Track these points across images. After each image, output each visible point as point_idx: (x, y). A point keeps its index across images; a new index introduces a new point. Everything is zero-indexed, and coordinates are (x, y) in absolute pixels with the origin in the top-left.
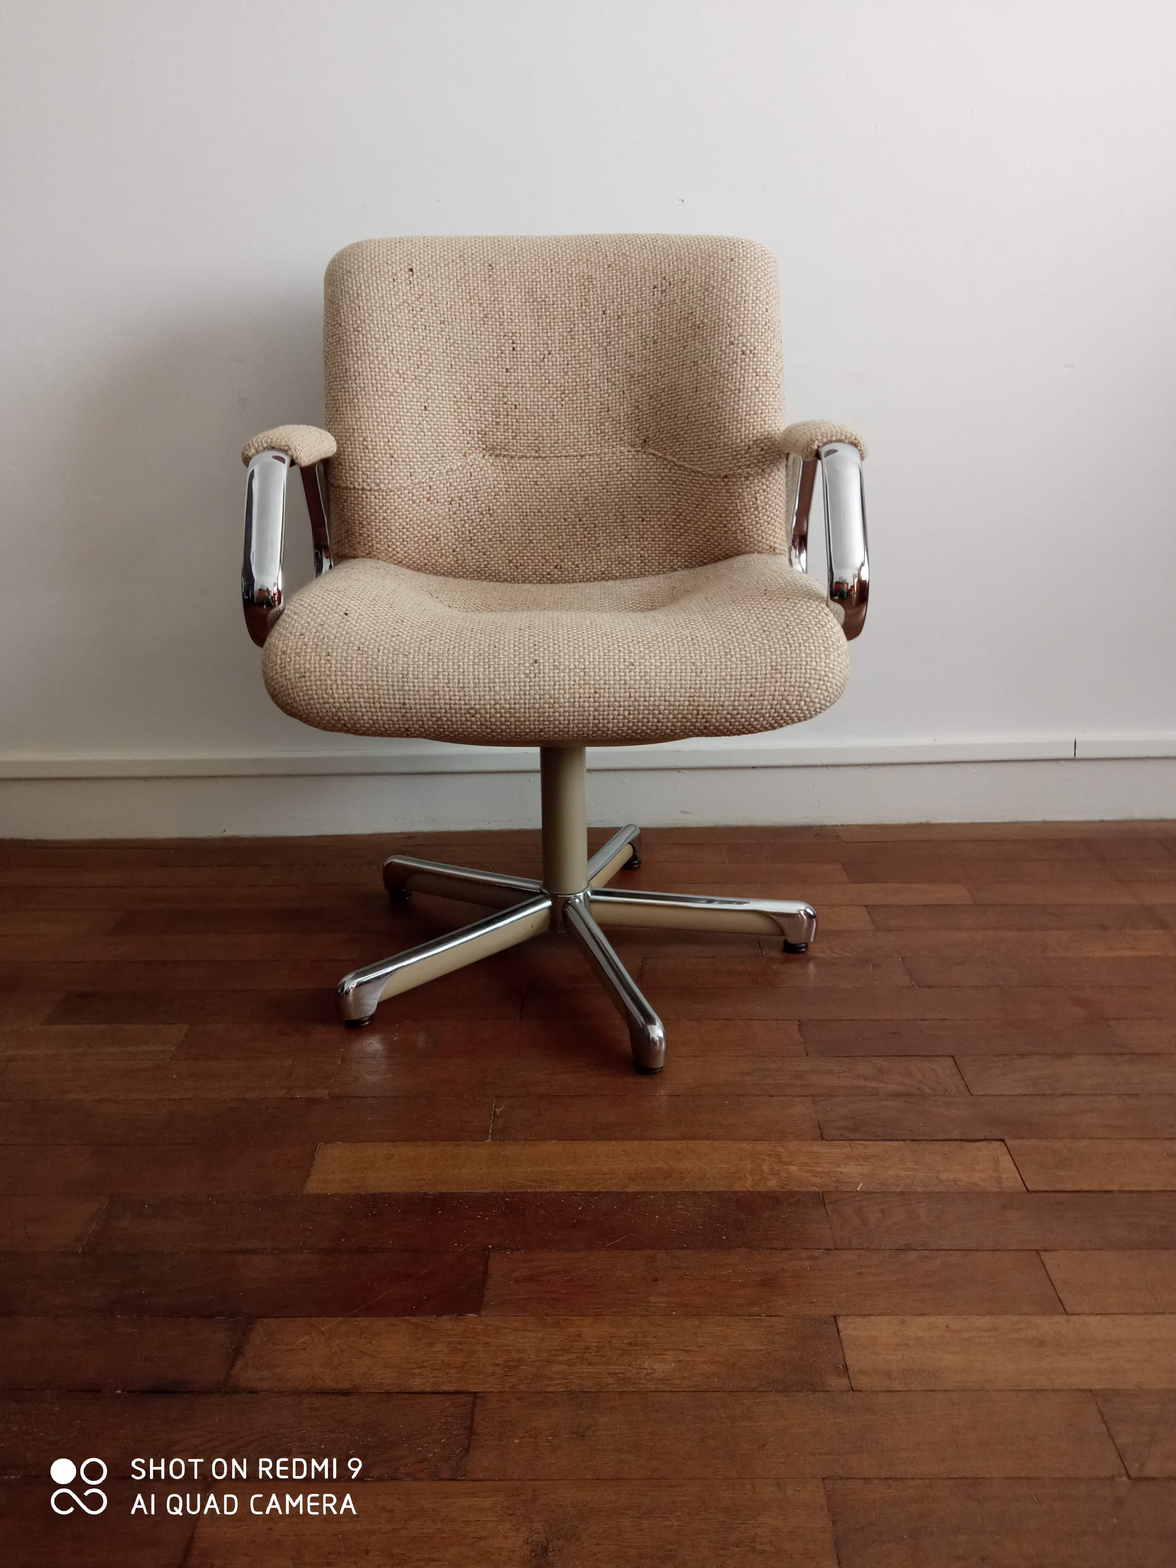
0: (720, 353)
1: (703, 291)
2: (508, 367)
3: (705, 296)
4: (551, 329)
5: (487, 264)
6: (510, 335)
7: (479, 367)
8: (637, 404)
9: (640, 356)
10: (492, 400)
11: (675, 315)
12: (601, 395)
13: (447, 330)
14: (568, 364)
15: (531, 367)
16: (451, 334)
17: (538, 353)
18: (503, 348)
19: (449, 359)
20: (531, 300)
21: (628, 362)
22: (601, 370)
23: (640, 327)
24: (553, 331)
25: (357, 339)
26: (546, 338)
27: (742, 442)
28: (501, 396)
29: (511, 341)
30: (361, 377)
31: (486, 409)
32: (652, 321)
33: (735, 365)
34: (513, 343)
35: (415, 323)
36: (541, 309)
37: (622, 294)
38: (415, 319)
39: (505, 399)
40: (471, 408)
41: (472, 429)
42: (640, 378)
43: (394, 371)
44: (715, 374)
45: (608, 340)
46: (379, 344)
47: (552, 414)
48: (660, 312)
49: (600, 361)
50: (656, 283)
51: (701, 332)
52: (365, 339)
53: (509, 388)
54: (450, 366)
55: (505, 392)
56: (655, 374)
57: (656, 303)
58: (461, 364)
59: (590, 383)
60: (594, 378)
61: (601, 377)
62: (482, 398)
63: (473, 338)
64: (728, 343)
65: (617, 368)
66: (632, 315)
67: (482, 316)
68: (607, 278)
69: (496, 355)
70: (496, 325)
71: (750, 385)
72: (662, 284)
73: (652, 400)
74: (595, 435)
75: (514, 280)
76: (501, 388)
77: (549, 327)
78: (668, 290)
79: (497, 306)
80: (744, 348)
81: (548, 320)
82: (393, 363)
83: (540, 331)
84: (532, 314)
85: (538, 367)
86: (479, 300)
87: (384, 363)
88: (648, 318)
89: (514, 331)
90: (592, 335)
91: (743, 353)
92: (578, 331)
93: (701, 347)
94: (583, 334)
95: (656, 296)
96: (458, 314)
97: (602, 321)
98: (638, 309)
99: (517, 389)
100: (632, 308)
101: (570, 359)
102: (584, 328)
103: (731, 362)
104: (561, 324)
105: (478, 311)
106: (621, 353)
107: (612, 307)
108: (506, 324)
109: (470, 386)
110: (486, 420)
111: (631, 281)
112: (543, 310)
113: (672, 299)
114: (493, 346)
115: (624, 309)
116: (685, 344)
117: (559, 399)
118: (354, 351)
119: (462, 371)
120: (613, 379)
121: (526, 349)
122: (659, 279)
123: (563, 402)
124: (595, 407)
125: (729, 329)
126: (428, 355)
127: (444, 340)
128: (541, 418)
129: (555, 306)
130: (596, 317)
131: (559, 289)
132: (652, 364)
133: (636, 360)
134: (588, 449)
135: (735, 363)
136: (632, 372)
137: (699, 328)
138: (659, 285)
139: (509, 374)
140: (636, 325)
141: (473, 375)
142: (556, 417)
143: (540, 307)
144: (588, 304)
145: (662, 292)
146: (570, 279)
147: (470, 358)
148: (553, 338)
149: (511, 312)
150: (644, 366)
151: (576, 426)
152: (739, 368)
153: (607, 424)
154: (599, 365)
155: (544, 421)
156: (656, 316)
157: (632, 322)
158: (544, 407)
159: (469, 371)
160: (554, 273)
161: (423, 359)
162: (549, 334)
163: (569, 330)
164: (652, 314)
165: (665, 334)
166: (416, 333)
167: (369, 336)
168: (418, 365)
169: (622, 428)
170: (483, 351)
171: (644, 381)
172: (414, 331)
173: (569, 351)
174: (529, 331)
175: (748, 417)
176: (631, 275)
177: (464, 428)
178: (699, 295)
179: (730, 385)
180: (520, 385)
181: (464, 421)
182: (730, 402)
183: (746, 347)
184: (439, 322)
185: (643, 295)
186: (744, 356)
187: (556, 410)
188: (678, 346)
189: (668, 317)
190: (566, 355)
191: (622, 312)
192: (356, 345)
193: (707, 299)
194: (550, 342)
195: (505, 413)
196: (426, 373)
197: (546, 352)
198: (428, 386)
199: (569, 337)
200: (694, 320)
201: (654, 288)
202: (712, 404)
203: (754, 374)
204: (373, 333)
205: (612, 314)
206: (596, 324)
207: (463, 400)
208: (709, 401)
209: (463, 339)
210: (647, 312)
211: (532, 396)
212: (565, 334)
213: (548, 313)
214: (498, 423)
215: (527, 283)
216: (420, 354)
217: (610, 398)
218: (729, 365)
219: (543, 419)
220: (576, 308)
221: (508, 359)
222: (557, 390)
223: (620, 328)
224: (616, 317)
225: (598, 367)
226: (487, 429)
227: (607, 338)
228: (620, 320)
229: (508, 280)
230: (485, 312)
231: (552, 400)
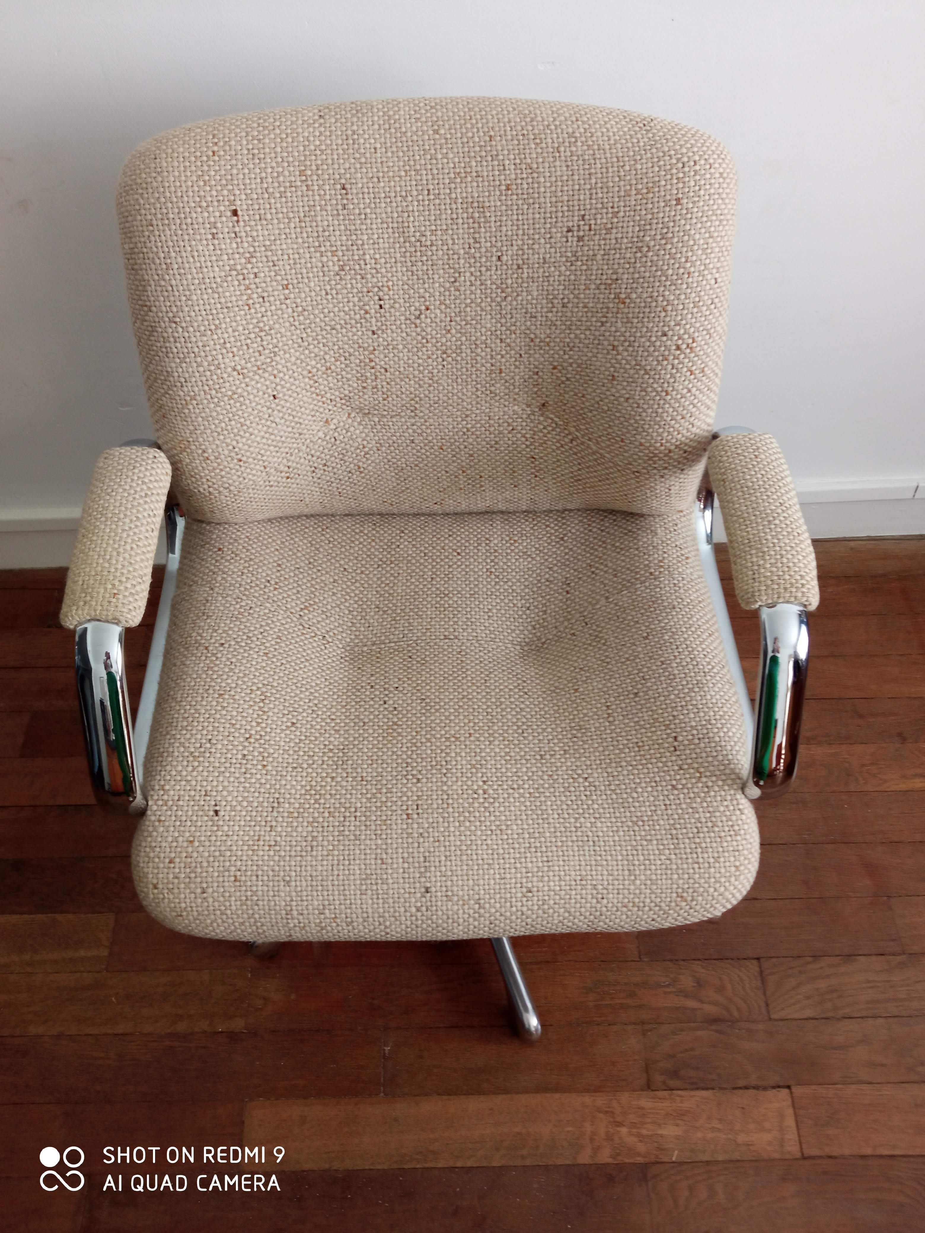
0: (648, 344)
1: (634, 250)
2: (375, 328)
3: (635, 258)
4: (429, 278)
5: (339, 187)
6: (376, 289)
7: (338, 333)
8: (536, 370)
9: (544, 319)
10: (357, 366)
11: (594, 277)
12: (492, 356)
13: (292, 296)
14: (451, 321)
15: (403, 326)
16: (299, 300)
17: (413, 308)
18: (367, 308)
19: (298, 332)
20: (402, 240)
21: (529, 323)
22: (493, 329)
23: (546, 284)
24: (431, 281)
25: (176, 335)
26: (422, 291)
27: (662, 445)
28: (367, 360)
29: (377, 298)
30: (189, 384)
31: (349, 376)
32: (562, 278)
33: (665, 363)
34: (380, 300)
35: (250, 298)
36: (416, 251)
37: (524, 234)
38: (249, 292)
39: (373, 364)
40: (330, 378)
41: (333, 397)
42: (542, 344)
43: (229, 369)
44: (638, 367)
45: (504, 295)
46: (205, 339)
47: (430, 375)
48: (573, 268)
49: (492, 318)
50: (571, 224)
51: (626, 310)
52: (186, 335)
53: (376, 352)
54: (300, 340)
55: (372, 356)
56: (562, 344)
57: (569, 254)
58: (314, 334)
59: (478, 342)
60: (484, 338)
61: (493, 337)
62: (343, 366)
63: (327, 299)
64: (660, 334)
65: (513, 328)
66: (537, 265)
67: (337, 268)
68: (504, 208)
69: (358, 317)
70: (356, 279)
71: (681, 387)
72: (579, 226)
73: (555, 371)
74: (483, 396)
75: (378, 211)
76: (366, 353)
77: (426, 277)
78: (586, 238)
79: (356, 252)
80: (680, 342)
81: (425, 268)
82: (227, 360)
83: (415, 281)
84: (403, 259)
85: (413, 326)
86: (331, 246)
87: (216, 362)
88: (557, 273)
89: (380, 284)
90: (483, 287)
91: (678, 348)
92: (465, 281)
93: (623, 329)
94: (471, 285)
95: (569, 244)
96: (304, 271)
97: (497, 270)
98: (544, 258)
99: (386, 351)
100: (537, 256)
101: (453, 314)
102: (473, 278)
103: (660, 358)
104: (441, 272)
105: (331, 263)
106: (519, 311)
107: (510, 252)
108: (369, 276)
109: (327, 357)
110: (349, 386)
111: (537, 216)
112: (419, 254)
113: (591, 253)
114: (355, 306)
115: (525, 257)
116: (604, 320)
117: (440, 360)
118: (175, 350)
119: (316, 342)
120: (508, 341)
121: (397, 305)
122: (576, 218)
123: (445, 363)
124: (484, 369)
125: (663, 314)
126: (271, 335)
127: (290, 310)
128: (417, 379)
129: (434, 248)
130: (488, 264)
131: (439, 222)
132: (558, 331)
133: (539, 323)
134: (474, 409)
135: (666, 360)
136: (532, 336)
137: (624, 303)
138: (576, 228)
139: (376, 336)
140: (541, 279)
141: (330, 344)
142: (436, 378)
143: (413, 249)
144: (477, 245)
145: (580, 239)
146: (454, 206)
147: (326, 325)
148: (431, 290)
149: (376, 259)
150: (548, 332)
151: (460, 387)
152: (670, 367)
153: (498, 385)
154: (491, 323)
155: (421, 382)
156: (568, 273)
157: (536, 275)
158: (421, 368)
159: (325, 341)
160: (432, 197)
161: (265, 343)
162: (426, 286)
163: (453, 280)
164: (563, 268)
165: (578, 298)
166: (253, 311)
167: (191, 329)
168: (259, 351)
169: (517, 390)
170: (342, 314)
171: (547, 348)
172: (250, 309)
173: (453, 306)
174: (400, 283)
175: (673, 422)
176: (537, 206)
177: (324, 399)
178: (628, 255)
179: (655, 385)
180: (391, 347)
181: (323, 393)
182: (653, 404)
183: (683, 339)
184: (281, 288)
185: (553, 240)
186: (678, 352)
187: (436, 371)
188: (594, 319)
189: (584, 277)
190: (448, 310)
191: (522, 259)
192: (175, 342)
193: (638, 265)
194: (427, 295)
195: (373, 377)
196: (270, 358)
197: (423, 308)
198: (275, 372)
199: (452, 289)
200: (618, 291)
201: (568, 231)
202: (631, 401)
203: (689, 373)
204: (195, 324)
205: (510, 262)
206: (489, 273)
207: (320, 373)
208: (627, 396)
209: (315, 303)
210: (556, 264)
211: (406, 358)
212: (448, 285)
213: (425, 258)
214: (364, 388)
215: (395, 215)
216: (261, 337)
217: (503, 360)
218: (658, 361)
219: (420, 380)
220: (462, 252)
221: (374, 320)
222: (437, 350)
223: (520, 281)
224: (515, 267)
225: (489, 325)
226: (352, 394)
227: (503, 292)
228: (520, 271)
229: (368, 211)
230: (341, 263)
231: (430, 360)
